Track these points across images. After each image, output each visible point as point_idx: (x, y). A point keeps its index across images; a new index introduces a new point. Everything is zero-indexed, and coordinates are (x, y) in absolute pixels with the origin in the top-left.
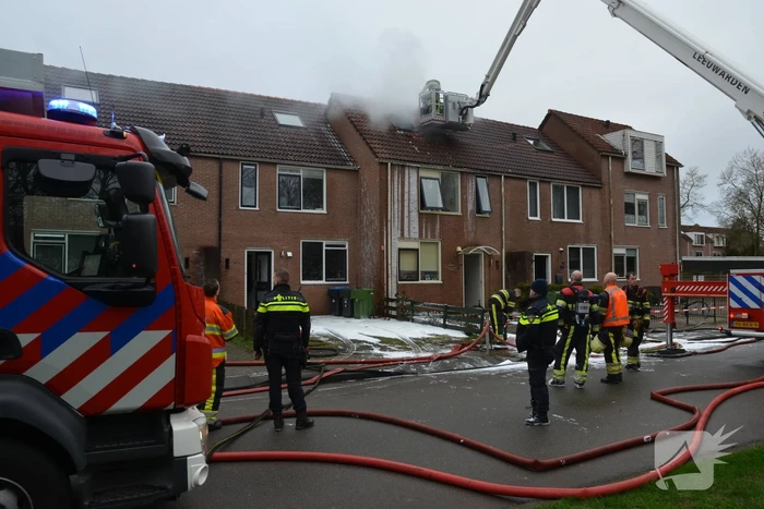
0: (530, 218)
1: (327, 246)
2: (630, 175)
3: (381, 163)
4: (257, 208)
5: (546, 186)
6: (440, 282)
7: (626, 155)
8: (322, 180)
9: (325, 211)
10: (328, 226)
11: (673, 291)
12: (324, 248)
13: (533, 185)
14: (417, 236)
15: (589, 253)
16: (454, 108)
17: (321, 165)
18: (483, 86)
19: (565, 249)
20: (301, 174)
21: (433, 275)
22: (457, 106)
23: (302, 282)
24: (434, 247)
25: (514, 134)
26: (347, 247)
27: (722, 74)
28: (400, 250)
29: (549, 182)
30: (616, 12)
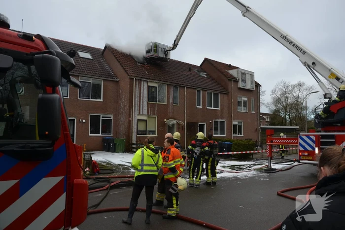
0: (197, 107)
1: (102, 117)
2: (240, 89)
3: (131, 78)
4: (68, 98)
5: (205, 92)
6: (156, 135)
7: (239, 80)
8: (101, 85)
9: (102, 100)
10: (103, 107)
11: (272, 142)
12: (101, 118)
13: (199, 92)
14: (146, 113)
15: (222, 123)
16: (162, 51)
17: (101, 78)
18: (175, 41)
19: (212, 121)
20: (91, 82)
21: (153, 132)
22: (163, 50)
23: (90, 135)
24: (153, 119)
25: (190, 68)
26: (112, 118)
27: (294, 45)
28: (138, 120)
29: (206, 91)
30: (245, 14)
